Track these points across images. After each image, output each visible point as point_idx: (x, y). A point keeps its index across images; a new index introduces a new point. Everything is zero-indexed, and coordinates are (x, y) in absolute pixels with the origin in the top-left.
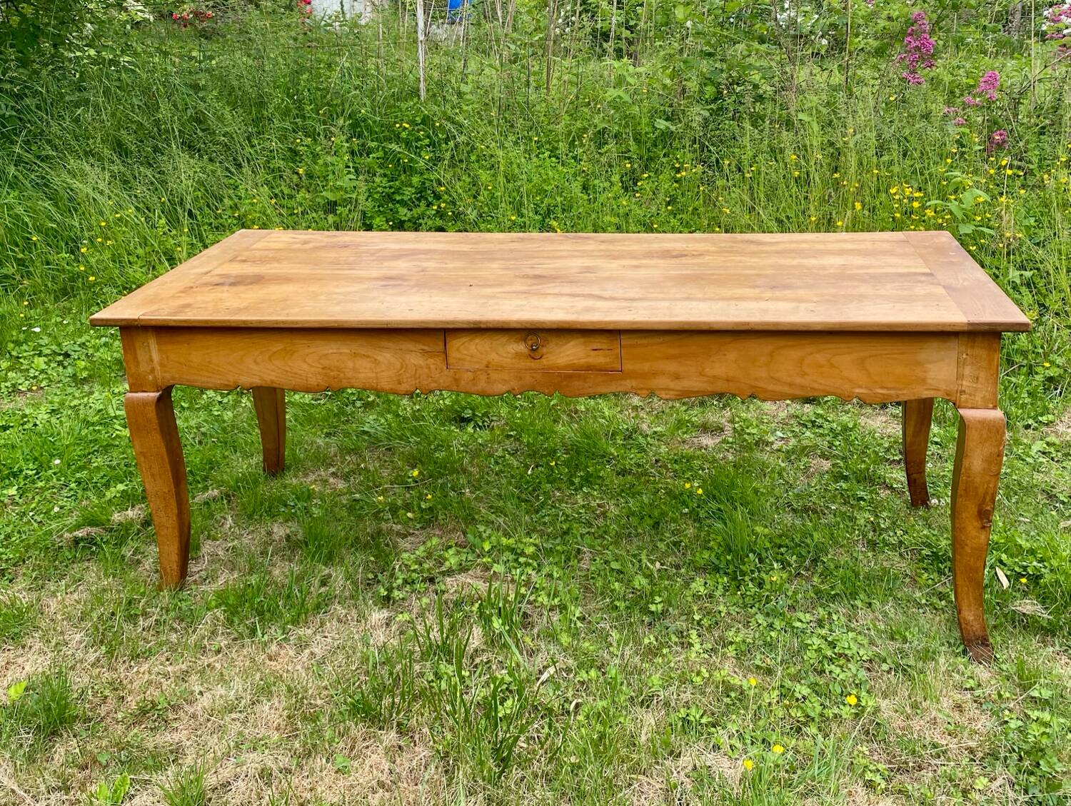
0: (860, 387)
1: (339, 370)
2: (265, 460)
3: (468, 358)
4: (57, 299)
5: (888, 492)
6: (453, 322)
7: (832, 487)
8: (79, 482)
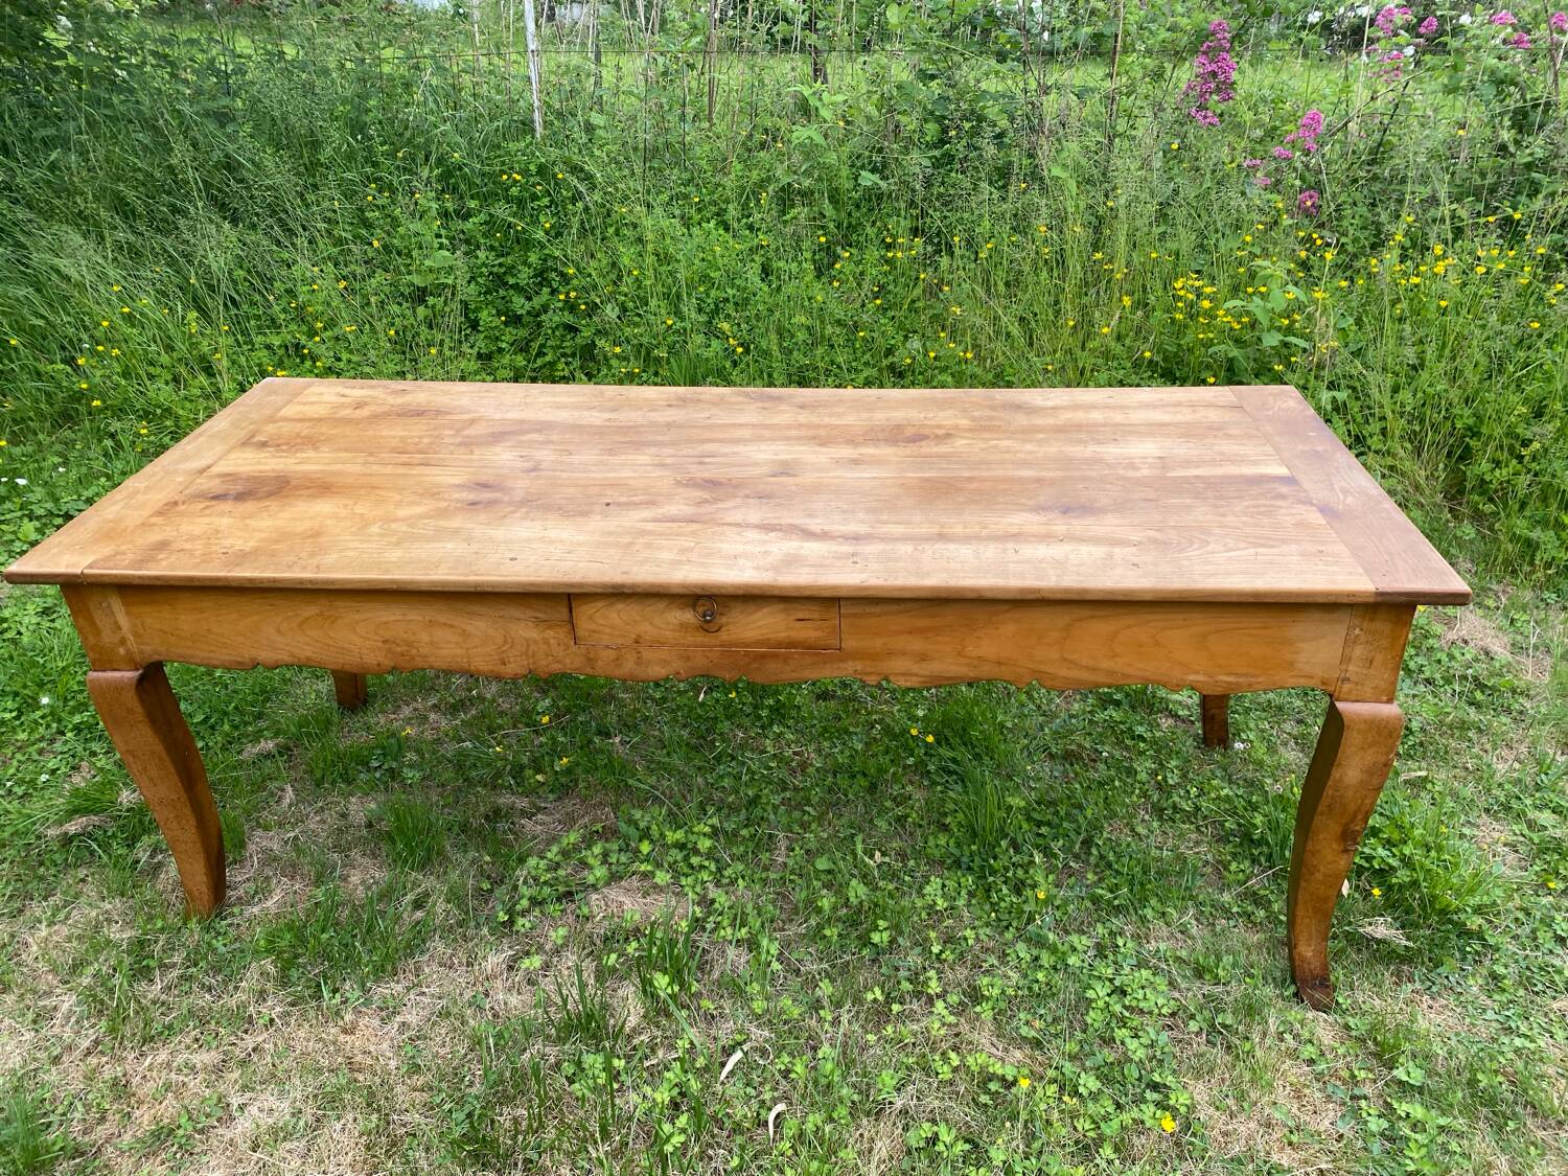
0: (1197, 673)
1: (409, 644)
2: (338, 691)
3: (608, 631)
4: (57, 426)
5: (1171, 721)
6: (581, 585)
7: (1100, 716)
8: (77, 729)
